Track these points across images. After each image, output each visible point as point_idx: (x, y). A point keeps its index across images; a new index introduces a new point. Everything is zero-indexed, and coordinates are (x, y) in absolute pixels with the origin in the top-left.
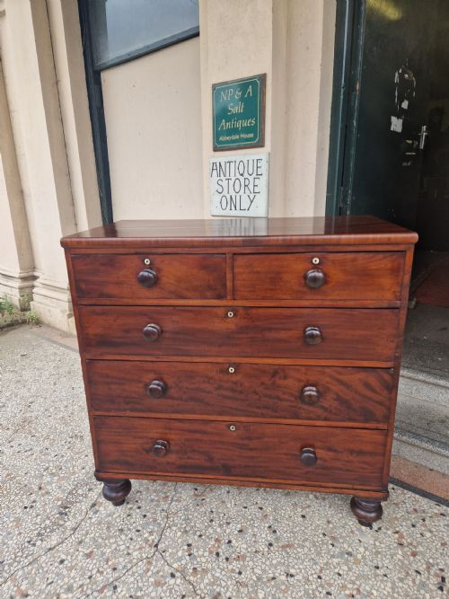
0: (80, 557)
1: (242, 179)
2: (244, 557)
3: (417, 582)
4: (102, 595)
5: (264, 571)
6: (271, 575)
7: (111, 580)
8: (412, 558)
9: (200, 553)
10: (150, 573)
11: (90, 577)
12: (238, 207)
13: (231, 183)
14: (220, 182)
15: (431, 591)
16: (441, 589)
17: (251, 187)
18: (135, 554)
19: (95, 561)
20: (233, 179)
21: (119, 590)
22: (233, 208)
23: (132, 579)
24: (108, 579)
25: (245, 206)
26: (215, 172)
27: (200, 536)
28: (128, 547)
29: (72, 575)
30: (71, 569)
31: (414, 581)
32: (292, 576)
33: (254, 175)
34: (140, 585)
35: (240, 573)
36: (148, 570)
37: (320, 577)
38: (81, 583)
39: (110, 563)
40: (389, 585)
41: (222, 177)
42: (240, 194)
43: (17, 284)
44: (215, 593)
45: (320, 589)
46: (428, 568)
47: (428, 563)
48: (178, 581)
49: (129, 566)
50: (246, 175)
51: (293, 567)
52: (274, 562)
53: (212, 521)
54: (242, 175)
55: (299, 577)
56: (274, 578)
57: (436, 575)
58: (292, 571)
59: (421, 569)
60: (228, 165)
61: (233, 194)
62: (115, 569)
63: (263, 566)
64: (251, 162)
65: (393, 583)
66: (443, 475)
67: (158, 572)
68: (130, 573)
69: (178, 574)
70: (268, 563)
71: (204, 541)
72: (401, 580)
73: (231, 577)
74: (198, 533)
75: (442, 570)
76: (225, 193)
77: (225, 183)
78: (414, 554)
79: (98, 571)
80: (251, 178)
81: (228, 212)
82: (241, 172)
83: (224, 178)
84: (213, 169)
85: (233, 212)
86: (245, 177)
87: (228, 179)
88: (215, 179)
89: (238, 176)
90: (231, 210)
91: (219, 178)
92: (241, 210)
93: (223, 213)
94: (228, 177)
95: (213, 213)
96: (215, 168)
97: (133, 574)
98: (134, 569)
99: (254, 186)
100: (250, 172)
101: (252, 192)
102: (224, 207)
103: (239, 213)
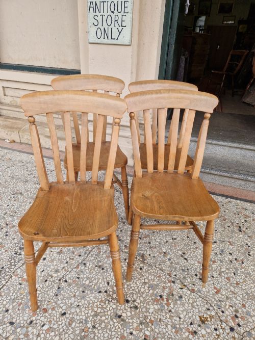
0: (55, 255)
1: (112, 14)
2: (148, 236)
3: (230, 230)
4: (79, 269)
5: (161, 239)
6: (165, 241)
7: (80, 261)
8: (224, 222)
9: (125, 238)
10: (102, 253)
11: (67, 263)
12: (110, 37)
13: (105, 18)
14: (96, 17)
15: (237, 233)
16: (240, 231)
17: (120, 21)
19: (65, 255)
20: (106, 15)
21: (88, 265)
22: (106, 37)
23: (93, 258)
24: (78, 261)
25: (115, 35)
26: (91, 9)
27: (121, 231)
29: (55, 264)
30: (52, 261)
31: (228, 230)
32: (175, 239)
33: (122, 13)
34: (99, 259)
35: (150, 243)
36: (100, 252)
37: (188, 237)
38: (62, 266)
39: (76, 253)
40: (219, 234)
41: (97, 13)
42: (111, 27)
44: (141, 254)
45: (190, 242)
46: (232, 224)
47: (231, 222)
49: (88, 252)
50: (116, 12)
51: (174, 235)
52: (164, 235)
53: (124, 223)
54: (113, 12)
55: (179, 239)
56: (167, 242)
57: (236, 226)
58: (174, 237)
59: (229, 225)
60: (102, 4)
61: (106, 27)
62: (80, 256)
63: (160, 238)
64: (120, 3)
65: (221, 233)
66: (224, 186)
67: (106, 252)
68: (90, 255)
70: (161, 236)
71: (125, 233)
72: (223, 231)
73: (146, 246)
74: (119, 230)
75: (238, 224)
76: (100, 25)
77: (100, 18)
78: (225, 220)
79: (70, 259)
80: (120, 15)
81: (102, 40)
82: (112, 10)
83: (99, 14)
84: (90, 7)
85: (106, 41)
86: (115, 14)
87: (102, 15)
88: (92, 14)
89: (110, 13)
90: (104, 39)
91: (95, 14)
92: (112, 39)
93: (99, 41)
94: (102, 14)
95: (91, 41)
96: (92, 6)
97: (92, 255)
98: (92, 253)
99: (122, 21)
100: (119, 11)
101: (121, 26)
102: (99, 37)
103: (110, 41)
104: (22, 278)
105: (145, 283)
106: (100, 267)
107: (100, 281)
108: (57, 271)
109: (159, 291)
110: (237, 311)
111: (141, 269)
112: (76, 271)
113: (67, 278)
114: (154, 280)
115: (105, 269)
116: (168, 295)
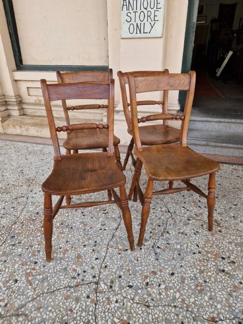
1: (146, 12)
4: (165, 237)
5: (224, 206)
7: (162, 230)
9: (192, 208)
10: (178, 222)
11: (151, 233)
12: (142, 31)
13: (138, 14)
14: (129, 14)
17: (152, 16)
18: (162, 217)
20: (139, 11)
21: (171, 232)
23: (172, 227)
24: (160, 231)
25: (148, 28)
26: (125, 7)
27: (185, 203)
28: (156, 216)
32: (237, 205)
33: (155, 9)
34: (178, 227)
36: (176, 221)
39: (154, 224)
41: (131, 10)
42: (144, 22)
48: (194, 221)
49: (165, 223)
50: (149, 9)
52: (225, 202)
53: (184, 196)
54: (146, 9)
55: (239, 204)
56: (231, 208)
58: (235, 203)
60: (135, 1)
61: (139, 22)
62: (159, 226)
63: (222, 205)
64: (152, 0)
67: (181, 221)
69: (191, 219)
71: (189, 204)
74: (183, 202)
76: (133, 22)
77: (132, 15)
79: (152, 229)
80: (153, 11)
81: (134, 35)
82: (145, 7)
83: (132, 12)
84: (123, 5)
85: (139, 35)
86: (148, 10)
87: (135, 12)
88: (125, 11)
89: (143, 9)
90: (137, 33)
91: (128, 11)
92: (144, 33)
93: (131, 36)
94: (135, 10)
95: (123, 37)
96: (125, 4)
97: (170, 225)
98: (168, 223)
99: (155, 16)
100: (152, 7)
101: (153, 20)
102: (131, 32)
103: (143, 35)
104: (118, 248)
105: (230, 243)
106: (182, 233)
107: (189, 245)
111: (220, 231)
112: (163, 239)
113: (158, 245)
114: (237, 240)
115: (188, 234)
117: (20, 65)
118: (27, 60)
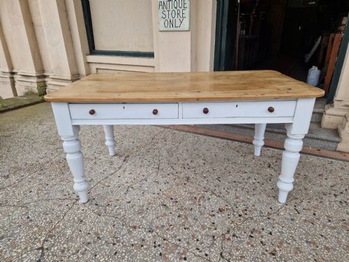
0: (126, 175)
1: (176, 10)
2: (195, 167)
3: (261, 167)
4: (142, 182)
7: (144, 178)
9: (177, 168)
10: (159, 175)
11: (134, 179)
12: (174, 26)
13: (170, 12)
14: (164, 12)
15: (266, 168)
16: (269, 167)
17: (181, 14)
18: (150, 171)
19: (134, 175)
20: (171, 10)
21: (148, 180)
22: (171, 26)
23: (152, 177)
24: (142, 179)
25: (178, 24)
26: (161, 7)
27: (175, 164)
28: (146, 170)
29: (126, 179)
30: (124, 178)
33: (182, 8)
34: (156, 178)
35: (195, 171)
38: (131, 181)
39: (141, 175)
41: (165, 9)
42: (175, 18)
43: (35, 80)
47: (264, 162)
48: (171, 176)
49: (149, 174)
50: (178, 8)
51: (215, 168)
52: (207, 167)
54: (176, 8)
55: (218, 170)
56: (208, 171)
57: (267, 164)
60: (168, 3)
61: (171, 19)
63: (203, 169)
64: (181, 1)
67: (162, 175)
68: (150, 176)
69: (170, 174)
71: (178, 165)
73: (192, 173)
75: (269, 163)
76: (167, 18)
77: (166, 13)
79: (137, 177)
80: (181, 10)
81: (168, 29)
82: (176, 6)
85: (172, 29)
87: (168, 11)
88: (161, 10)
89: (174, 9)
91: (163, 10)
93: (166, 29)
94: (168, 9)
95: (161, 29)
96: (161, 4)
99: (183, 14)
100: (180, 6)
102: (166, 26)
103: (174, 29)
105: (186, 191)
106: (156, 182)
107: (155, 189)
108: (127, 183)
109: (195, 196)
110: (247, 208)
111: (185, 184)
112: (139, 183)
113: (133, 186)
114: (192, 190)
115: (160, 183)
116: (200, 198)
117: (92, 50)
118: (98, 47)
